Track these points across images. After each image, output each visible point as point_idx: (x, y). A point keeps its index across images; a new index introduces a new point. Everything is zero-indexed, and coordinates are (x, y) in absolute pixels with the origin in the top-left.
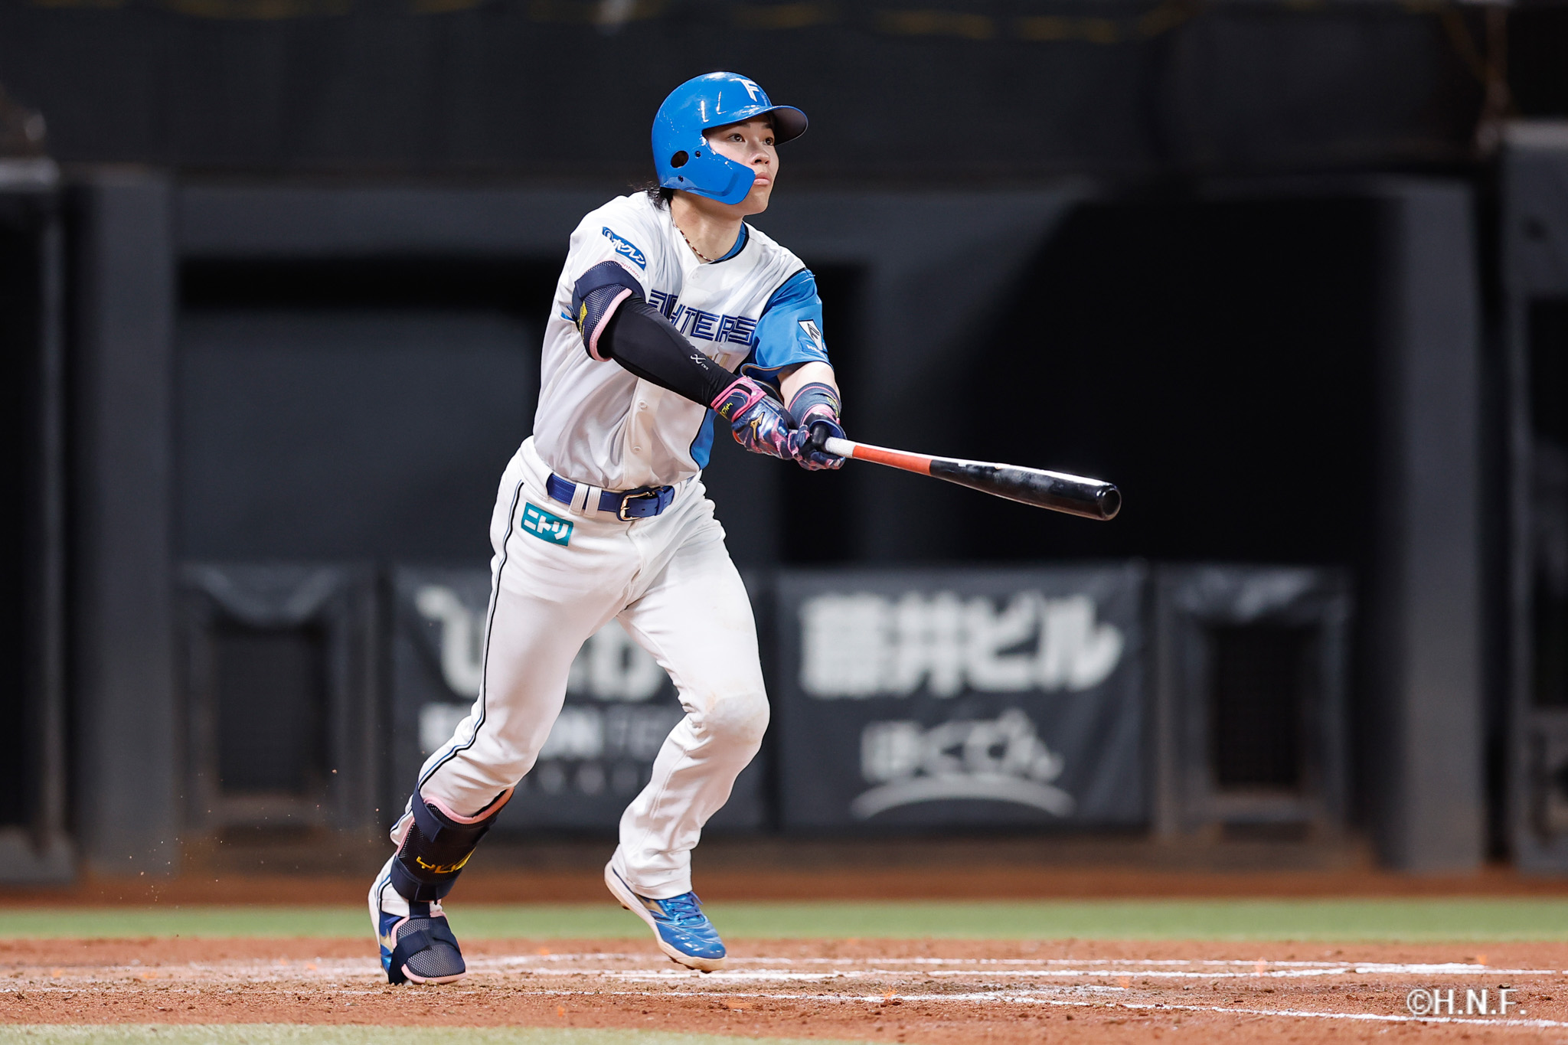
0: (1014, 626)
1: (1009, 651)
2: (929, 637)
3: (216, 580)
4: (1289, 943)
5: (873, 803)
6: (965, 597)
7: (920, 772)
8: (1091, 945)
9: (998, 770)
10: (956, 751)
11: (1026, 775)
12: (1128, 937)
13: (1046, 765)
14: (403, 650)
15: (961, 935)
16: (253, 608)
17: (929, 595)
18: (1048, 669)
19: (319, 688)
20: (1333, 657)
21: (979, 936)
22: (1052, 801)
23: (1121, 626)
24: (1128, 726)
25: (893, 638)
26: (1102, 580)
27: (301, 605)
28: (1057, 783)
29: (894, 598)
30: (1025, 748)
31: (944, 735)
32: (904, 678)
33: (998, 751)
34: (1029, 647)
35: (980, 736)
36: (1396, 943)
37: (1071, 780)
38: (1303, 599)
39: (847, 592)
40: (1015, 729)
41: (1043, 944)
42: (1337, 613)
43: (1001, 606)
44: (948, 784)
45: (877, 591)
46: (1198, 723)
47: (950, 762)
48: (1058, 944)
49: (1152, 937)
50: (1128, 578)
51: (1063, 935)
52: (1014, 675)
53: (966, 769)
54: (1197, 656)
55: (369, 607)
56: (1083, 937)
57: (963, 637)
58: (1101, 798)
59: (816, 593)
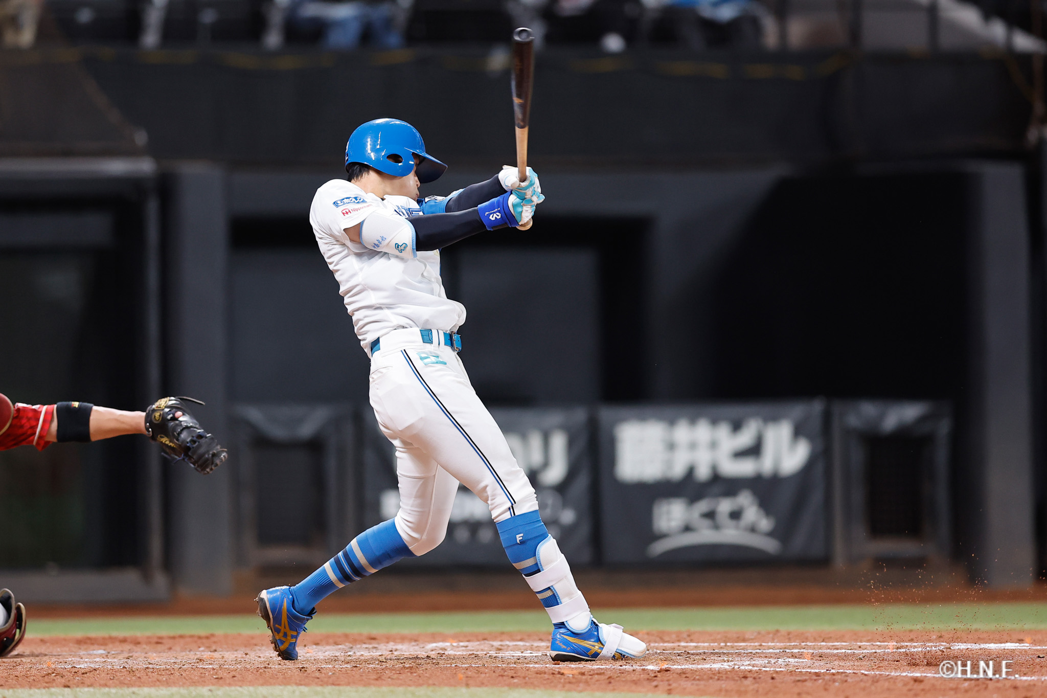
0: (745, 438)
1: (741, 454)
2: (693, 446)
3: (255, 414)
4: (911, 631)
5: (659, 548)
6: (714, 422)
7: (687, 529)
8: (789, 634)
9: (737, 528)
10: (710, 515)
11: (753, 529)
12: (812, 628)
13: (765, 524)
14: (370, 457)
15: (709, 628)
16: (278, 432)
17: (693, 421)
18: (766, 464)
19: (319, 481)
20: (941, 456)
21: (720, 628)
22: (770, 546)
23: (810, 438)
24: (816, 498)
25: (671, 446)
26: (799, 410)
27: (307, 430)
28: (771, 534)
29: (672, 422)
30: (752, 513)
31: (703, 506)
32: (678, 471)
33: (736, 515)
34: (754, 450)
35: (725, 506)
36: (976, 630)
37: (781, 532)
38: (922, 420)
39: (642, 419)
40: (745, 500)
41: (759, 633)
42: (944, 428)
43: (737, 427)
44: (705, 535)
45: (660, 418)
46: (858, 496)
47: (706, 522)
48: (769, 633)
49: (827, 628)
50: (817, 407)
51: (772, 628)
52: (746, 468)
53: (717, 527)
54: (858, 456)
55: (349, 430)
56: (784, 629)
57: (714, 445)
58: (799, 543)
59: (624, 420)
